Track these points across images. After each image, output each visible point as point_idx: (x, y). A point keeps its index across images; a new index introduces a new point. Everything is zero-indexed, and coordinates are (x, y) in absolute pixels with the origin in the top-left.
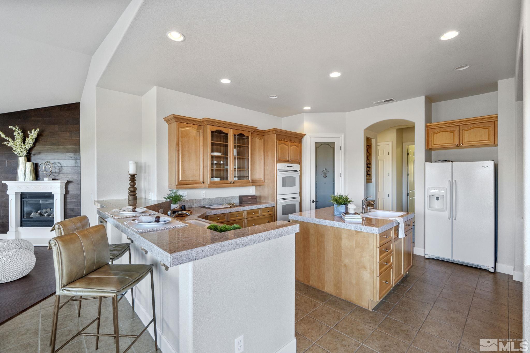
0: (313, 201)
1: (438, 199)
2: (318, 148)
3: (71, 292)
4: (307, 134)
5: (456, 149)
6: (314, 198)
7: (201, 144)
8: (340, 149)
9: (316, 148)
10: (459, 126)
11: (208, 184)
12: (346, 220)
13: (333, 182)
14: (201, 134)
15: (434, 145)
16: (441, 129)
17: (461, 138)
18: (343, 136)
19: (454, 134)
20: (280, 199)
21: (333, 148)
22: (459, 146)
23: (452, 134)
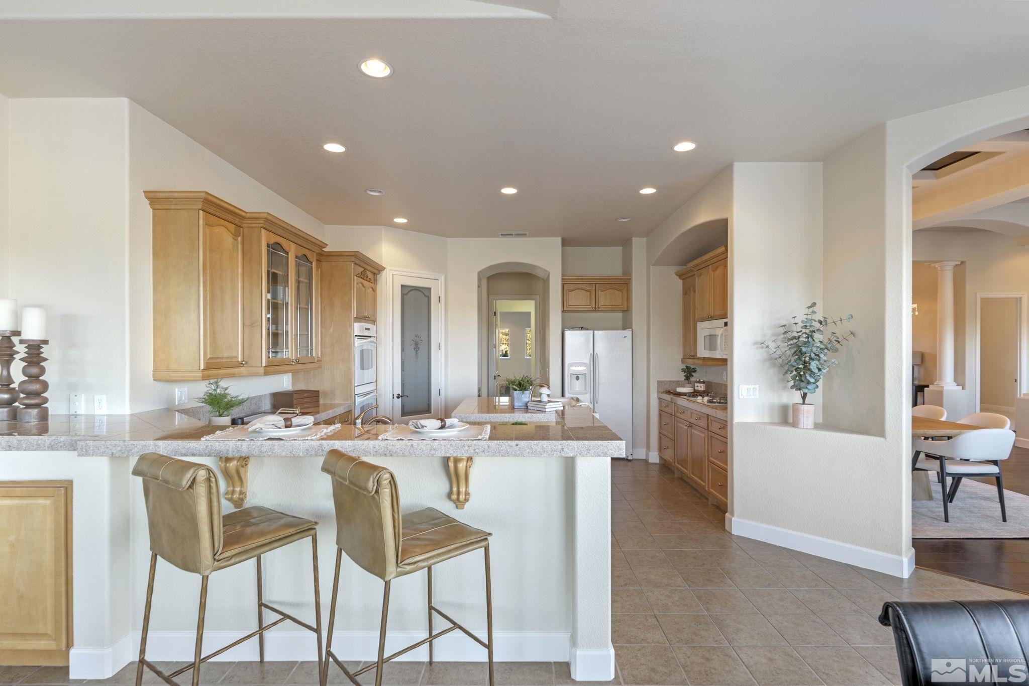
0: (399, 395)
1: (577, 378)
2: (405, 296)
3: (418, 564)
4: (388, 268)
5: (592, 312)
6: (398, 391)
7: (240, 270)
8: (439, 301)
9: (403, 295)
10: (596, 284)
11: (264, 365)
12: (547, 410)
13: (429, 358)
14: (240, 247)
15: (569, 306)
16: (577, 286)
17: (597, 300)
18: (443, 278)
19: (590, 294)
20: (359, 395)
21: (429, 298)
22: (595, 310)
23: (589, 293)
